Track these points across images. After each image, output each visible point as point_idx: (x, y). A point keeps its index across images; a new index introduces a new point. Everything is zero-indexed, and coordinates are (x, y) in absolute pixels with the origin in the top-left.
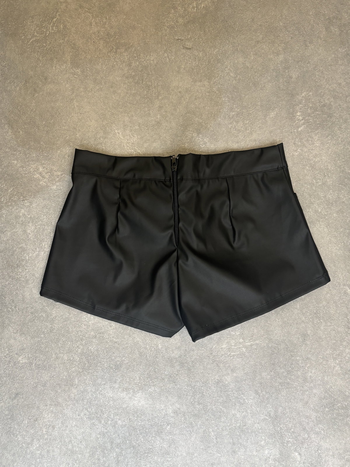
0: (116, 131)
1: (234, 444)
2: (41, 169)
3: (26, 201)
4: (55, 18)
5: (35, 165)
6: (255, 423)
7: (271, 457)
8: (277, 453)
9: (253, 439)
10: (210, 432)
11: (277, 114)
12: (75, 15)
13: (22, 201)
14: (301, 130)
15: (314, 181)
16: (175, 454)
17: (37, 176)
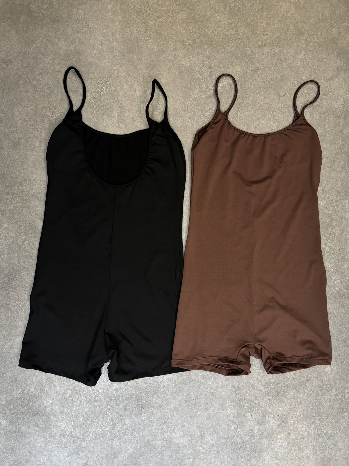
1: (207, 404)
4: (109, 82)
6: (223, 392)
7: (232, 414)
8: (236, 413)
9: (220, 402)
10: (191, 395)
12: (124, 81)
16: (166, 408)
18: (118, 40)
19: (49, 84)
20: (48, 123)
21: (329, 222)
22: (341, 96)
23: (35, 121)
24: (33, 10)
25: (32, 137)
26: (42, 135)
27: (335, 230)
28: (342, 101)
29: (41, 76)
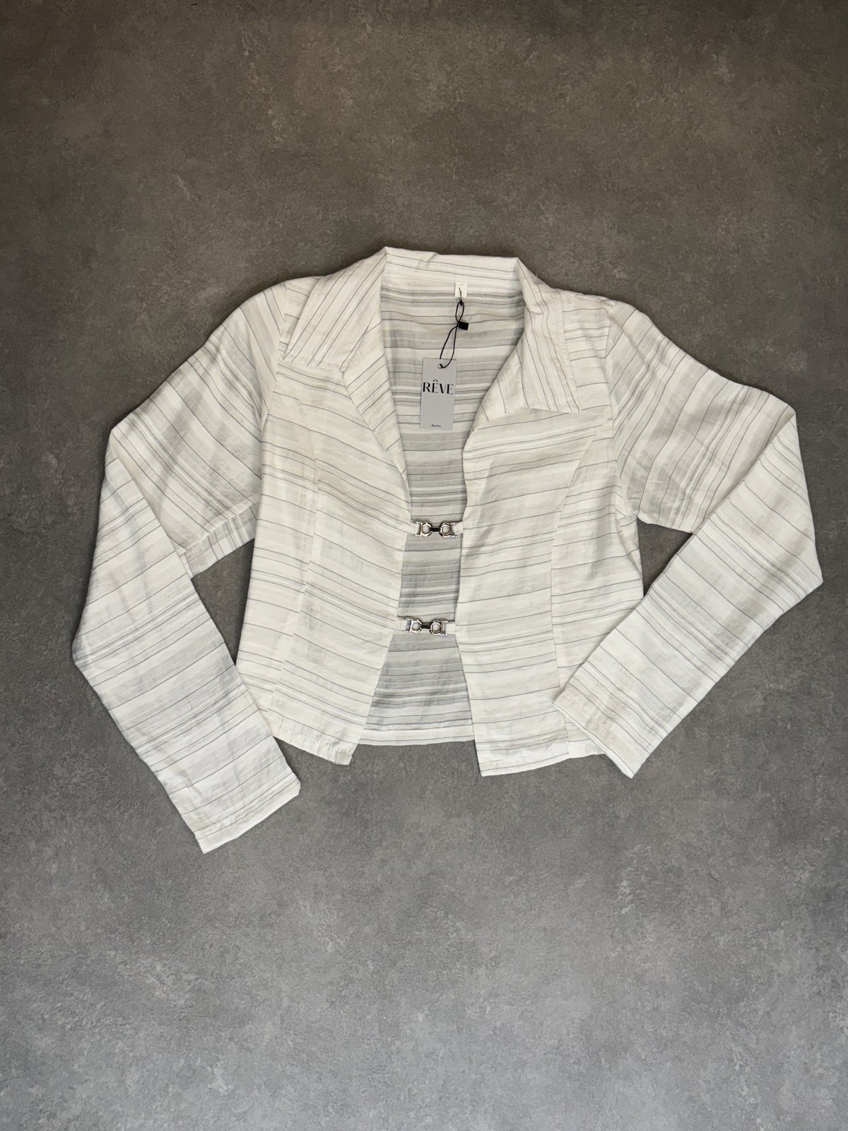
0: (301, 902)
2: (159, 968)
3: (128, 1026)
5: (149, 960)
11: (587, 883)
13: (121, 1025)
14: (626, 913)
15: (639, 1003)
17: (151, 980)
18: (228, 588)
19: (60, 701)
20: (58, 793)
21: (740, 985)
22: (757, 687)
23: (26, 792)
24: (20, 528)
25: (18, 832)
26: (42, 825)
27: (755, 1004)
28: (761, 697)
29: (39, 683)
